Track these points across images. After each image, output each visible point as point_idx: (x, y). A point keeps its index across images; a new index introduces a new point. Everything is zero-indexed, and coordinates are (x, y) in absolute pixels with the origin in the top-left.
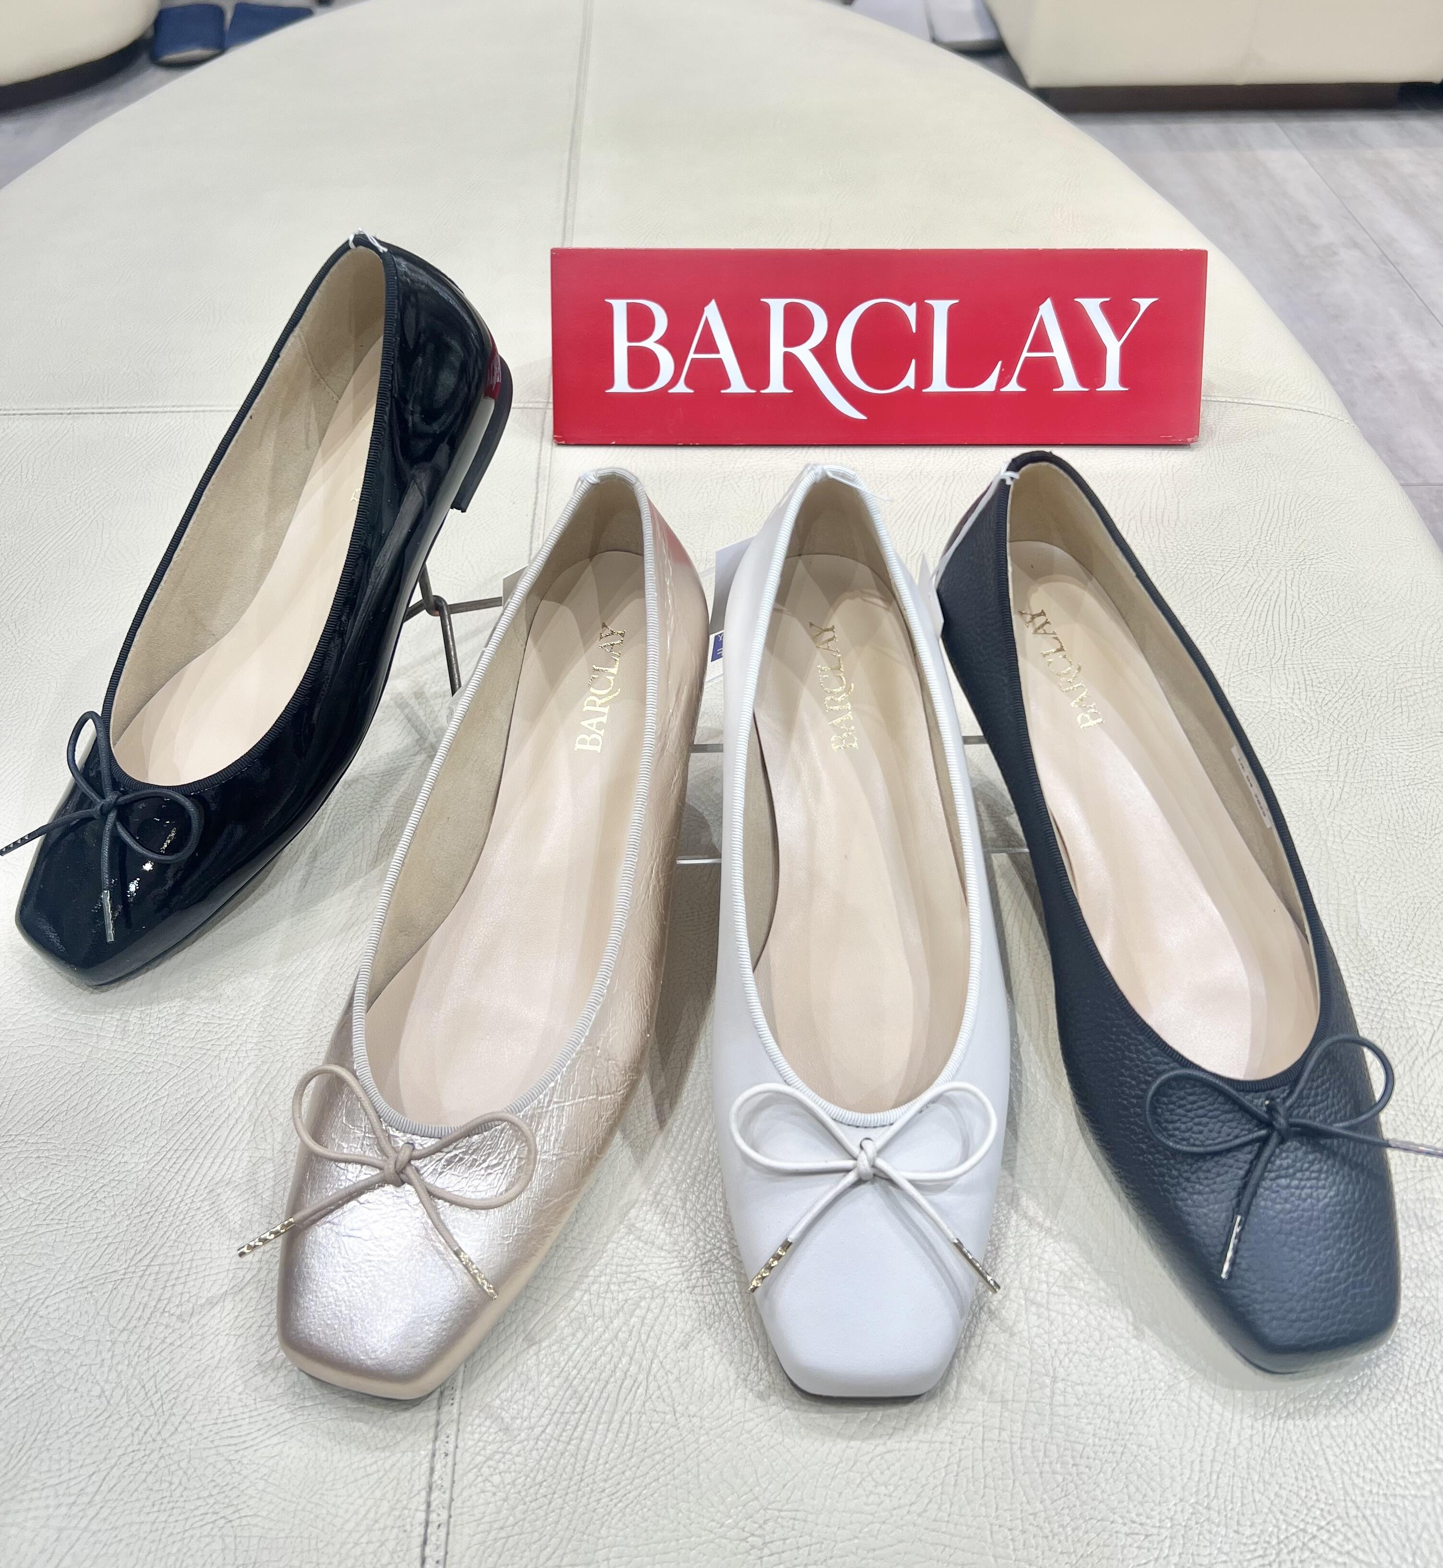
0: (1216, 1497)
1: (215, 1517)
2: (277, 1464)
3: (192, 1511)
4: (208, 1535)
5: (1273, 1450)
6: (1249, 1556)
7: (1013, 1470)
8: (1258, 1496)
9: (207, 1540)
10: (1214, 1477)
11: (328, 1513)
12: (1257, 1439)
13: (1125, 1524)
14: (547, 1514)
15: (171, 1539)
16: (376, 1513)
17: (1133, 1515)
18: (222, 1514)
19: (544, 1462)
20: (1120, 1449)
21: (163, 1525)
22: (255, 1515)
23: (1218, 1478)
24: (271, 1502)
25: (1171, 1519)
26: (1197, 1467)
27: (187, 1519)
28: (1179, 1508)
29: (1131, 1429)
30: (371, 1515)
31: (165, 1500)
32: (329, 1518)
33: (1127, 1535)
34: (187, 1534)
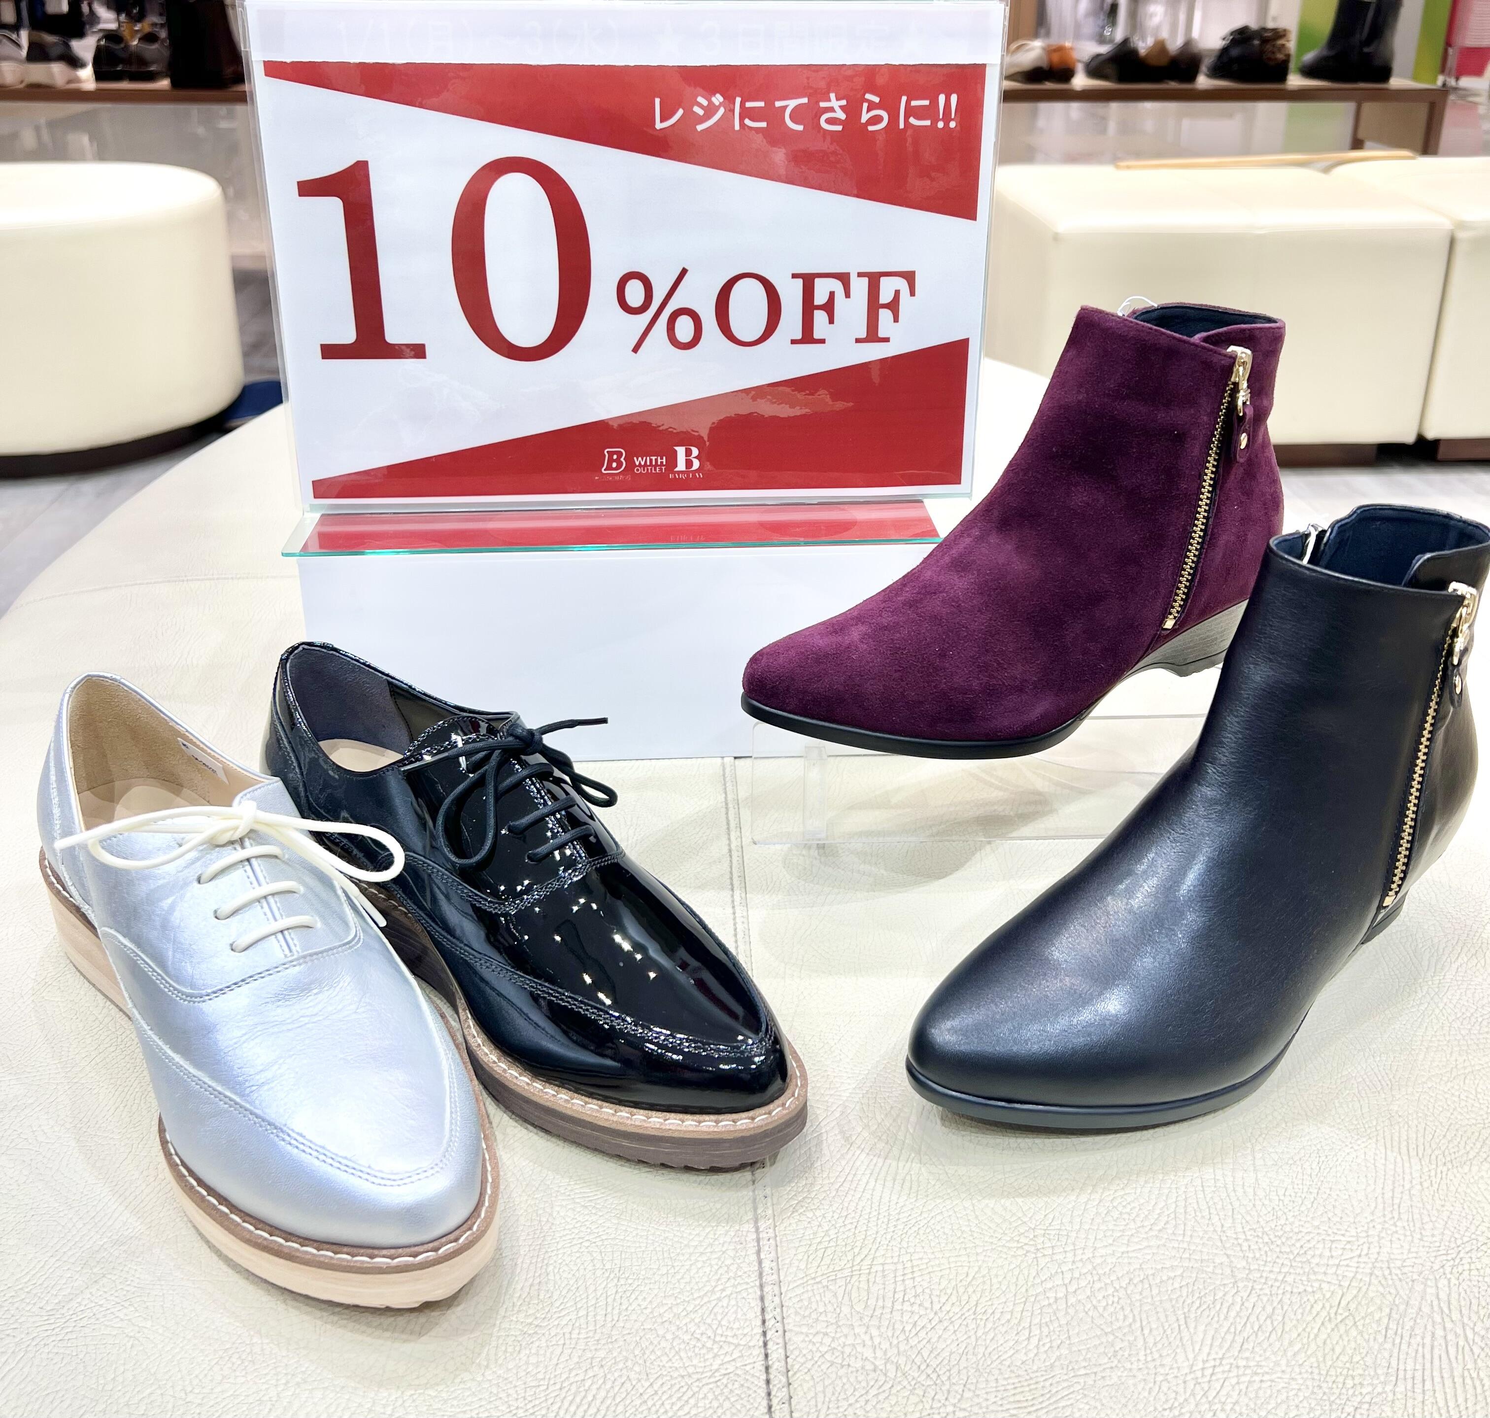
0: (1400, 1219)
1: (581, 1241)
2: (626, 1207)
3: (561, 1237)
4: (578, 1251)
5: (1440, 1191)
6: (1434, 1254)
7: (1231, 1203)
8: (1434, 1219)
9: (578, 1255)
10: (1396, 1207)
11: (675, 1235)
12: (1426, 1185)
13: (1329, 1235)
14: (854, 1234)
15: (547, 1256)
16: (715, 1234)
17: (1335, 1231)
18: (587, 1238)
19: (846, 1204)
20: (1316, 1191)
21: (538, 1247)
22: (615, 1239)
23: (1399, 1207)
24: (626, 1231)
25: (1367, 1232)
26: (1380, 1200)
27: (558, 1243)
28: (1371, 1225)
29: (1322, 1179)
30: (711, 1236)
31: (538, 1232)
32: (676, 1239)
33: (1332, 1241)
34: (561, 1251)
